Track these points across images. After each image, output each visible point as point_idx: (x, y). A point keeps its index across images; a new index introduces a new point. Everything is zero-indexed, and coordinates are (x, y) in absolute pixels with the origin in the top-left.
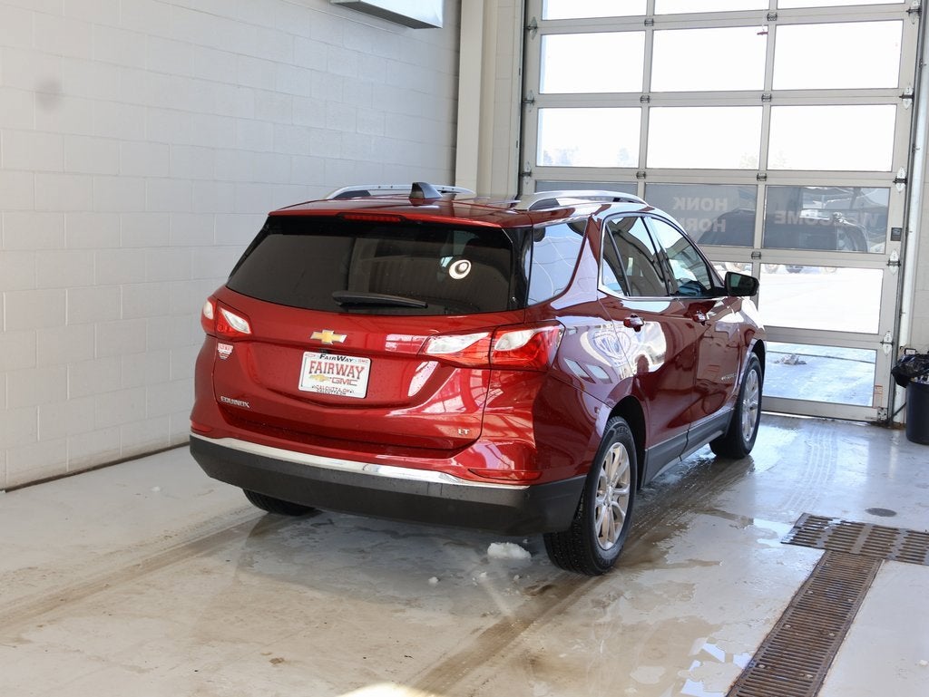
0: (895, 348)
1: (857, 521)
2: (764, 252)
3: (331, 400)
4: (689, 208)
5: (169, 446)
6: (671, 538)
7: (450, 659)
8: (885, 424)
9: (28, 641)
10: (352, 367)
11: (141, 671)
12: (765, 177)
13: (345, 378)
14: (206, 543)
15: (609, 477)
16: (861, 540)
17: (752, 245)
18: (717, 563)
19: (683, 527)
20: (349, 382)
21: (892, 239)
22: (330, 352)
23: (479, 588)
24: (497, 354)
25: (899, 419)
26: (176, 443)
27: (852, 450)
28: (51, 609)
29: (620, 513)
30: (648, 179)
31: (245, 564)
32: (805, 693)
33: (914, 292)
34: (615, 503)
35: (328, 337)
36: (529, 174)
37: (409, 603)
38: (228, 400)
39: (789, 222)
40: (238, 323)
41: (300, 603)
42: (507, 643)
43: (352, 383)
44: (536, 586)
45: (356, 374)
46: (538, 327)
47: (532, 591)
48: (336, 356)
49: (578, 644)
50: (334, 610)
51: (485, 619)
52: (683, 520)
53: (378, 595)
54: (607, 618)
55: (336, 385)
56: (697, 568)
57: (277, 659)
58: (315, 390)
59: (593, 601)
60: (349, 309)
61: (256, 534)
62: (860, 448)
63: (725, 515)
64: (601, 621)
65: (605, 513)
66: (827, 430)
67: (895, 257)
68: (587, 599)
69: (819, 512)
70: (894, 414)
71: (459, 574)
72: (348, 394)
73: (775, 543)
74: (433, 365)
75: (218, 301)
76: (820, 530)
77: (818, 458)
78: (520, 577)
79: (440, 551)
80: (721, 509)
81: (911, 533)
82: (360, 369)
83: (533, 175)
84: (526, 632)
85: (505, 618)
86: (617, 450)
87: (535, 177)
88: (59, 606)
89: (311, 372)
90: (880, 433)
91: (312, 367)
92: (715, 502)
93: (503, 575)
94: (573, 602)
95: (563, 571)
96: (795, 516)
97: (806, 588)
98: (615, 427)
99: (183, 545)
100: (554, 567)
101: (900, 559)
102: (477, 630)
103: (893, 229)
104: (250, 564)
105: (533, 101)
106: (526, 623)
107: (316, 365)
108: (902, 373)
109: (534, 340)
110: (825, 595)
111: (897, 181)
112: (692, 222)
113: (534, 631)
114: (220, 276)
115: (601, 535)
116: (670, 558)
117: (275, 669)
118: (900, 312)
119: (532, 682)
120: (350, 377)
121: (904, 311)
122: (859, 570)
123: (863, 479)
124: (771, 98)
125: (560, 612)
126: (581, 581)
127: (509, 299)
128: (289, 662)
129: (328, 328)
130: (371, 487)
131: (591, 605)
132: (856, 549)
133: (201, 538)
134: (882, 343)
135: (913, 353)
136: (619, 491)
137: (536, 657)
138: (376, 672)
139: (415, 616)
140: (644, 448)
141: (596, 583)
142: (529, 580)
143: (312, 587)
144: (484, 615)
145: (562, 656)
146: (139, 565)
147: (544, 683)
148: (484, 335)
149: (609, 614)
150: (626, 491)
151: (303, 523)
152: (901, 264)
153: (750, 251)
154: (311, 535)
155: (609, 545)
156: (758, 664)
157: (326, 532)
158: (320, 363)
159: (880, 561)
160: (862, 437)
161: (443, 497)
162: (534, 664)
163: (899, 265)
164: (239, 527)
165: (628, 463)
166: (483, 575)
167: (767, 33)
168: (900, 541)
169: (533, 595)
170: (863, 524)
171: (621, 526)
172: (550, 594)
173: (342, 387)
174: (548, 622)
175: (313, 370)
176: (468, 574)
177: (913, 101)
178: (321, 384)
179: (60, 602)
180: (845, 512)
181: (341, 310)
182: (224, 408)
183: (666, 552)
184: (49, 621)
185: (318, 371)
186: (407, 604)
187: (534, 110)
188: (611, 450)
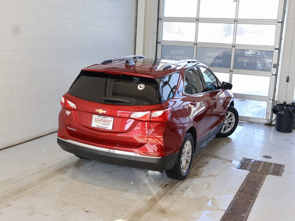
0: (273, 101)
1: (260, 160)
2: (234, 70)
3: (101, 130)
4: (210, 55)
5: (47, 134)
6: (203, 167)
7: (138, 210)
8: (269, 125)
9: (12, 206)
10: (108, 120)
11: (47, 215)
12: (235, 46)
13: (106, 123)
14: (62, 170)
15: (185, 151)
16: (261, 167)
17: (230, 68)
18: (217, 176)
19: (207, 163)
20: (107, 125)
21: (273, 67)
22: (101, 115)
23: (146, 185)
24: (152, 118)
25: (274, 123)
26: (49, 133)
27: (259, 134)
28: (17, 194)
29: (188, 161)
30: (198, 46)
31: (74, 177)
32: (243, 220)
33: (280, 83)
34: (187, 158)
35: (101, 111)
36: (160, 43)
37: (125, 191)
38: (69, 128)
39: (242, 61)
40: (72, 105)
41: (92, 191)
42: (155, 204)
43: (108, 125)
44: (163, 185)
45: (109, 122)
46: (164, 109)
47: (162, 186)
48: (103, 116)
49: (176, 204)
50: (103, 194)
51: (148, 196)
52: (207, 160)
53: (115, 188)
54: (185, 196)
55: (103, 126)
56: (211, 178)
57: (87, 211)
58: (96, 127)
59: (180, 189)
60: (107, 103)
61: (77, 166)
62: (261, 133)
63: (220, 158)
64: (183, 196)
65: (184, 162)
66: (252, 127)
67: (274, 73)
68: (178, 189)
69: (248, 157)
70: (272, 122)
71: (140, 180)
72: (107, 128)
73: (235, 169)
74: (133, 120)
75: (66, 97)
76: (248, 163)
77: (248, 137)
78: (158, 181)
79: (134, 172)
80: (219, 156)
81: (275, 164)
82: (110, 121)
83: (161, 43)
84: (160, 201)
85: (154, 196)
86: (188, 143)
87: (162, 44)
88: (19, 193)
89: (95, 121)
90: (267, 128)
91: (95, 120)
92: (217, 154)
93: (153, 180)
94: (174, 190)
95: (171, 179)
96: (241, 158)
97: (244, 184)
98: (187, 136)
99: (55, 170)
100: (168, 178)
101: (271, 174)
102: (146, 200)
103: (274, 64)
104: (76, 177)
105: (161, 19)
106: (160, 197)
107: (97, 119)
108: (275, 110)
109: (164, 113)
110: (249, 187)
111: (276, 49)
112: (211, 60)
113: (163, 200)
114: (66, 89)
115: (183, 169)
116: (203, 174)
117: (87, 214)
118: (275, 90)
119: (163, 218)
120: (107, 123)
121: (276, 89)
122: (259, 178)
123: (261, 145)
124: (237, 21)
125: (171, 193)
126: (177, 182)
127: (156, 100)
128: (90, 212)
129: (101, 108)
130: (114, 157)
131: (180, 191)
132: (259, 171)
133: (60, 168)
134: (269, 99)
135: (279, 103)
136: (188, 155)
137: (164, 209)
138: (116, 215)
139: (127, 195)
140: (196, 141)
141: (181, 183)
142: (161, 182)
143: (96, 185)
144: (148, 195)
145: (171, 209)
146: (42, 178)
147: (166, 218)
148: (148, 112)
149: (185, 194)
150: (190, 154)
151: (91, 162)
152: (276, 75)
153: (229, 70)
154: (94, 167)
155: (185, 171)
156: (229, 211)
157: (99, 165)
158: (98, 118)
159: (266, 175)
160: (262, 129)
161: (135, 160)
162: (163, 211)
163: (275, 75)
164: (71, 164)
165: (191, 146)
166: (147, 181)
167: (236, 1)
168: (272, 167)
169: (162, 187)
170: (261, 162)
171: (188, 165)
172: (167, 187)
173: (105, 126)
174: (167, 197)
175: (96, 121)
176: (142, 180)
177: (282, 24)
178: (98, 125)
179: (19, 192)
180: (256, 157)
181: (105, 103)
182: (68, 130)
183: (202, 172)
184: (17, 198)
185: (97, 121)
186: (124, 191)
187: (162, 22)
188: (186, 143)
